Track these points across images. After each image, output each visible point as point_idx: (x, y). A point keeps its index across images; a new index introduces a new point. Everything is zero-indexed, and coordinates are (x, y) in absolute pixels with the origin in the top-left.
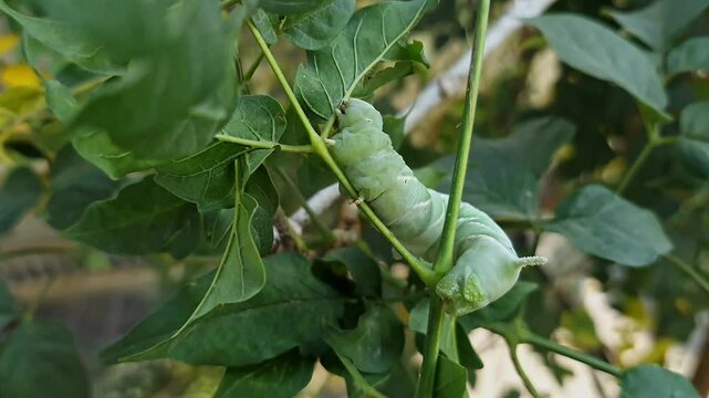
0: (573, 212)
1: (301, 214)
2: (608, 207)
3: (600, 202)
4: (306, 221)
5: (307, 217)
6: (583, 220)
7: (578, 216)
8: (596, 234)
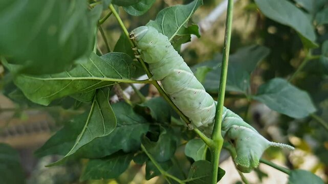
0: (268, 90)
1: (130, 89)
2: (285, 89)
3: (281, 86)
4: (132, 92)
5: (133, 90)
6: (272, 95)
7: (270, 93)
8: (279, 102)
